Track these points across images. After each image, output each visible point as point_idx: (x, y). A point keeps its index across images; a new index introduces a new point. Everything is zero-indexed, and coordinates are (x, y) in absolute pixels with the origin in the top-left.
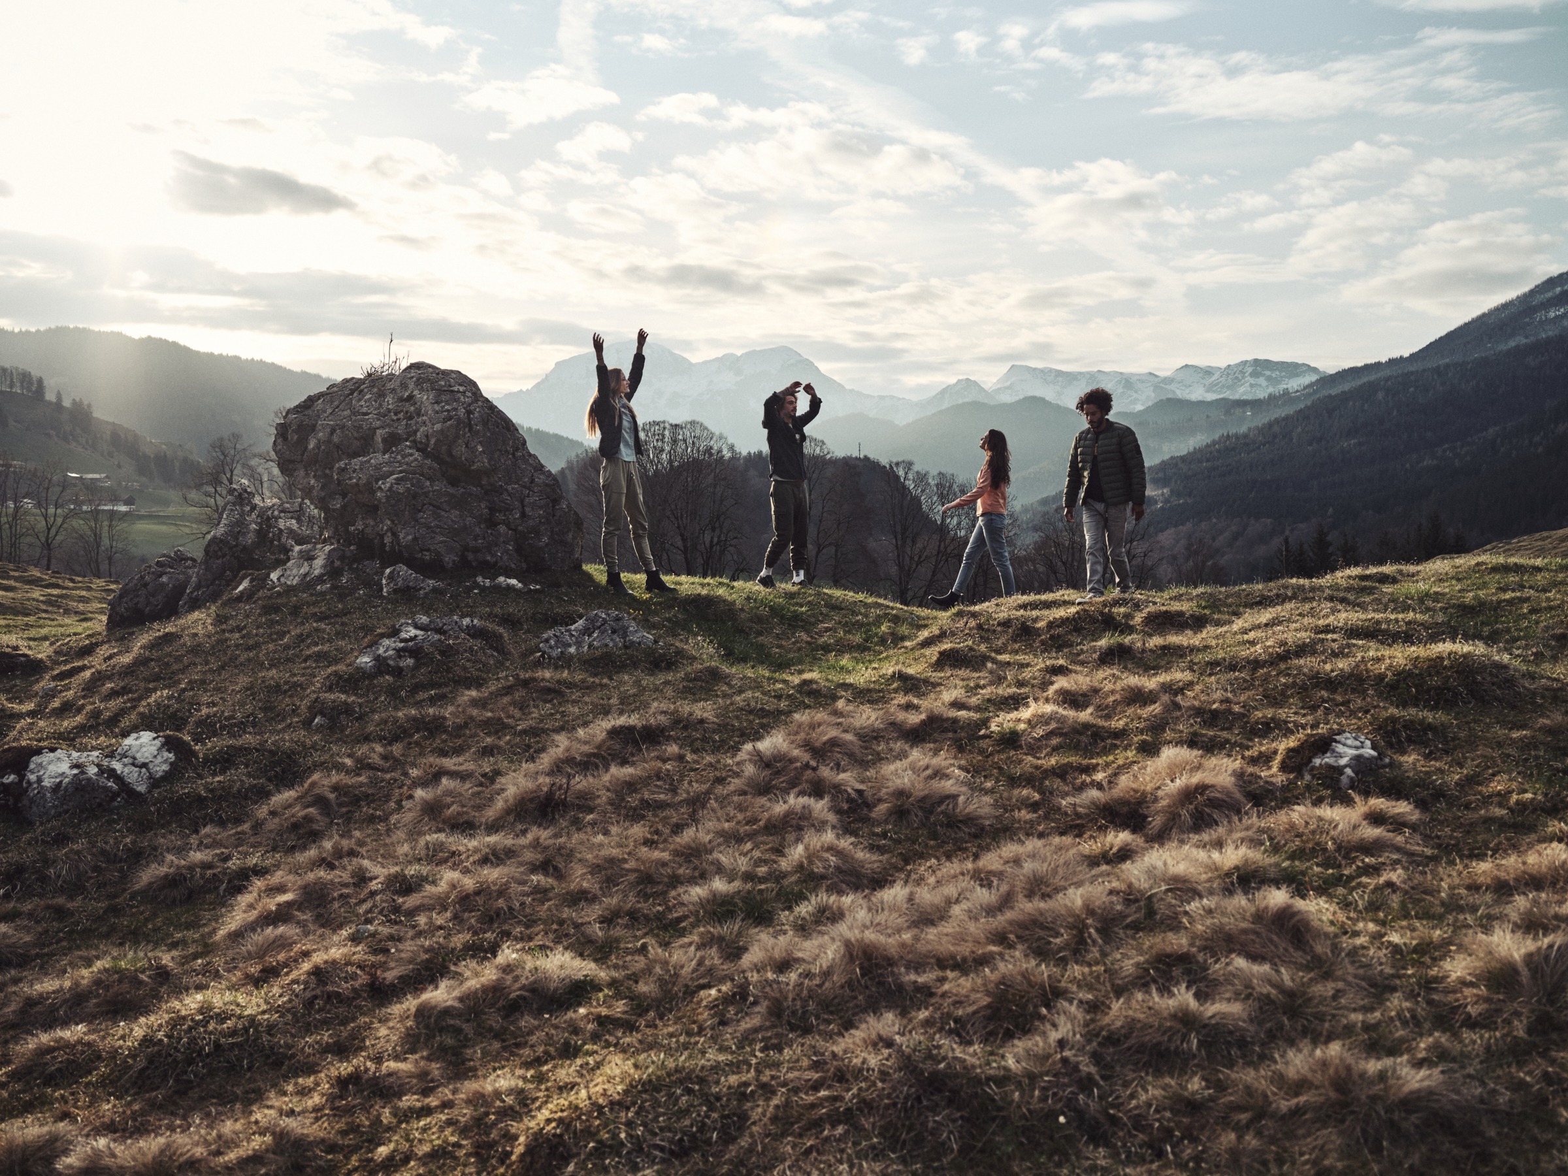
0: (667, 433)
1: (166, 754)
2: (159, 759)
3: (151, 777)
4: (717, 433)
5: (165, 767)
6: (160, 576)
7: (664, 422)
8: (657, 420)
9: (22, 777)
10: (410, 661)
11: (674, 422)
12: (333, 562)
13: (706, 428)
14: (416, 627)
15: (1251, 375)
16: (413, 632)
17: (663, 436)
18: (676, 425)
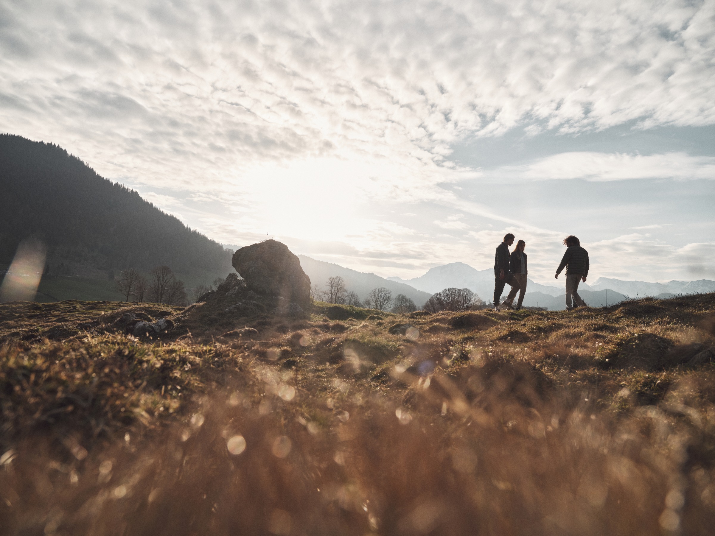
0: (457, 292)
1: (165, 324)
2: (164, 325)
3: (161, 329)
4: (475, 293)
5: (165, 327)
6: (208, 296)
7: (456, 288)
8: (454, 287)
9: (134, 326)
10: (236, 310)
11: (459, 288)
12: (239, 290)
13: (471, 291)
14: (241, 303)
15: (702, 286)
16: (240, 303)
17: (455, 293)
18: (460, 290)
